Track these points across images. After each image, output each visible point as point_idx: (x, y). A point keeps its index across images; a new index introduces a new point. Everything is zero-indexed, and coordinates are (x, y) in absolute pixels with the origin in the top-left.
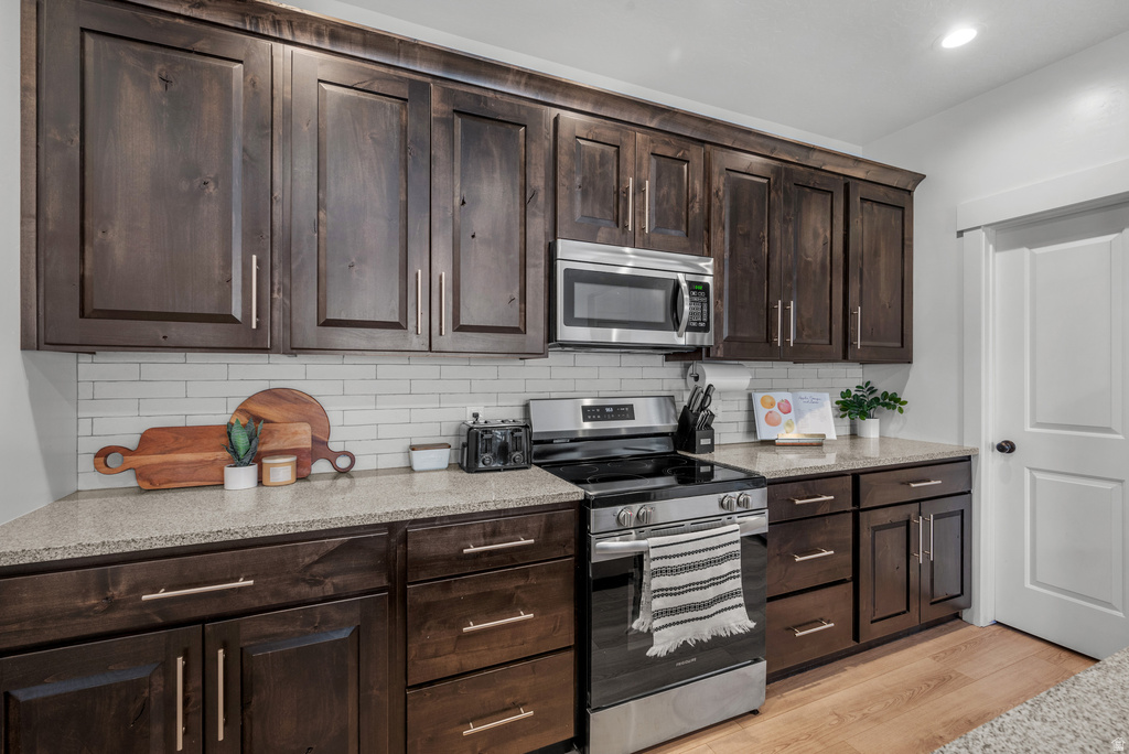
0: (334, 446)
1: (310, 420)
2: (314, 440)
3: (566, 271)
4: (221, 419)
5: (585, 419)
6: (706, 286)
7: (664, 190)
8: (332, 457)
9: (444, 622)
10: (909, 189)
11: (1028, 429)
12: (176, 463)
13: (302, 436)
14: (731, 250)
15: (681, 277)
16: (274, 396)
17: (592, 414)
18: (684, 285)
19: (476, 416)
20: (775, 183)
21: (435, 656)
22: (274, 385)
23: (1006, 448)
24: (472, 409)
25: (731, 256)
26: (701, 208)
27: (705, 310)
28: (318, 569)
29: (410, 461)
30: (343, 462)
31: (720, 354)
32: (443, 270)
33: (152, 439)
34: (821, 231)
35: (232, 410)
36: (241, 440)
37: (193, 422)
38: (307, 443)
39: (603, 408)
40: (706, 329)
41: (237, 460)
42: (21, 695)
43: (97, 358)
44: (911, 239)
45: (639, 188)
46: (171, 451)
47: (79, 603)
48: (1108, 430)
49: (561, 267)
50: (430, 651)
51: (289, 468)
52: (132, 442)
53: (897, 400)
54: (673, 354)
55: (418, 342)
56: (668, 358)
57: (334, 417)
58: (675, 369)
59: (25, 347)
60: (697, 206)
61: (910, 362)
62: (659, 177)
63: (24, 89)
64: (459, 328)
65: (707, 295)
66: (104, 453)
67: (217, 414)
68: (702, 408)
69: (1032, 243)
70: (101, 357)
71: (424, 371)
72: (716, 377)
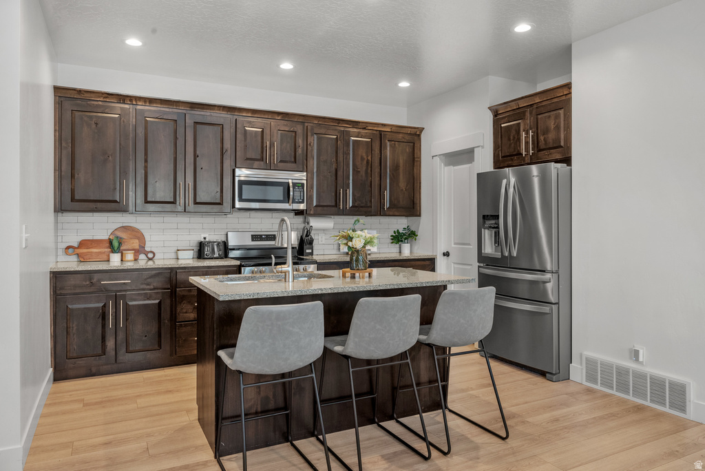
0: (147, 249)
1: (138, 238)
2: (140, 246)
3: (239, 181)
4: (106, 237)
5: (253, 240)
6: (303, 184)
7: (285, 144)
8: (146, 253)
9: (189, 302)
10: (418, 133)
11: (453, 246)
12: (92, 252)
13: (135, 244)
14: (317, 168)
15: (290, 181)
16: (125, 228)
17: (256, 238)
18: (291, 184)
19: (205, 238)
20: (340, 137)
21: (186, 313)
22: (124, 225)
23: (447, 254)
24: (203, 236)
25: (317, 170)
26: (303, 150)
27: (302, 194)
28: (149, 280)
29: (177, 256)
30: (150, 255)
31: (312, 212)
32: (190, 181)
33: (83, 244)
34: (365, 157)
35: (109, 234)
36: (116, 244)
37: (95, 238)
38: (137, 247)
39: (261, 236)
40: (303, 202)
41: (113, 251)
42: (70, 306)
43: (64, 215)
44: (420, 158)
45: (272, 145)
46: (89, 248)
47: (84, 283)
48: (469, 244)
49: (237, 179)
50: (184, 311)
51: (132, 255)
52: (76, 245)
53: (414, 234)
54: (299, 213)
55: (180, 208)
56: (296, 214)
57: (147, 238)
58: (300, 219)
59: (55, 211)
60: (300, 150)
61: (420, 215)
62: (281, 140)
63: (55, 131)
64: (196, 203)
65: (303, 188)
66: (68, 248)
67: (104, 236)
68: (307, 236)
69: (455, 164)
70: (65, 214)
71: (183, 220)
72: (315, 223)
